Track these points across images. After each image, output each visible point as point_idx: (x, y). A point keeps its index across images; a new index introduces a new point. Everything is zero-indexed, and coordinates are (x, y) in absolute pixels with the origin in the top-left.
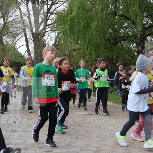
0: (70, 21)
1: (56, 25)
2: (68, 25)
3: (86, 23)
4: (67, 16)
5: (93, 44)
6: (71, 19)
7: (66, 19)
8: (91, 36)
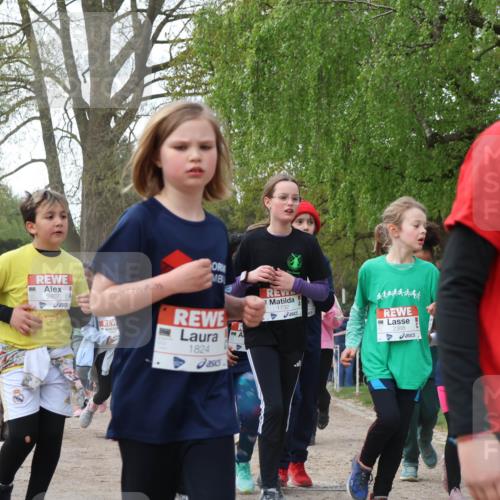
0: (258, 50)
1: (189, 69)
2: (247, 71)
3: (334, 61)
4: (243, 29)
5: (364, 160)
6: (261, 39)
7: (240, 42)
8: (355, 121)
